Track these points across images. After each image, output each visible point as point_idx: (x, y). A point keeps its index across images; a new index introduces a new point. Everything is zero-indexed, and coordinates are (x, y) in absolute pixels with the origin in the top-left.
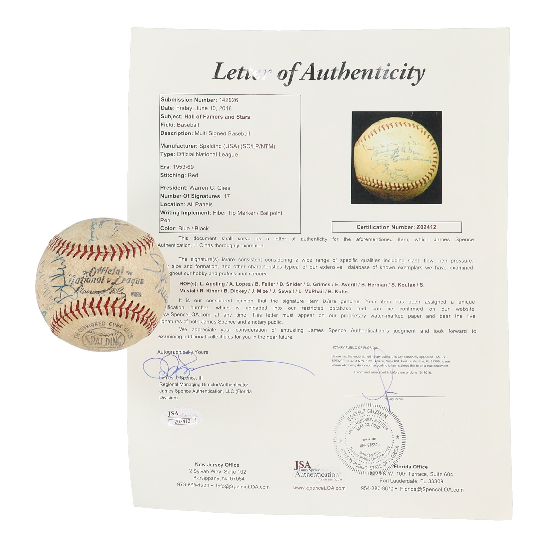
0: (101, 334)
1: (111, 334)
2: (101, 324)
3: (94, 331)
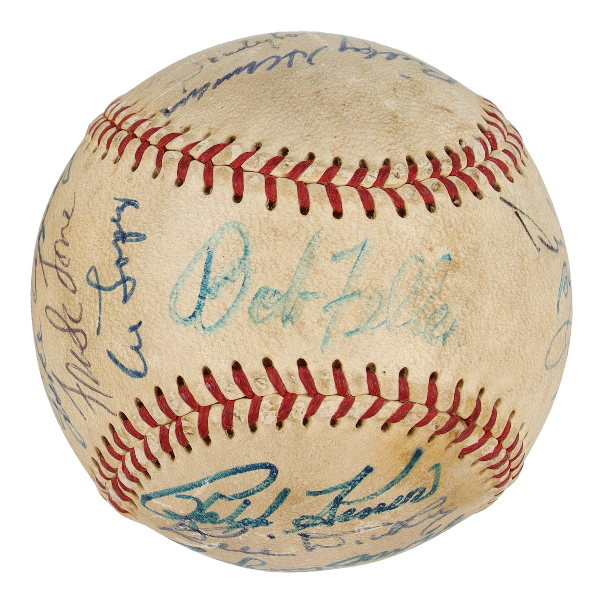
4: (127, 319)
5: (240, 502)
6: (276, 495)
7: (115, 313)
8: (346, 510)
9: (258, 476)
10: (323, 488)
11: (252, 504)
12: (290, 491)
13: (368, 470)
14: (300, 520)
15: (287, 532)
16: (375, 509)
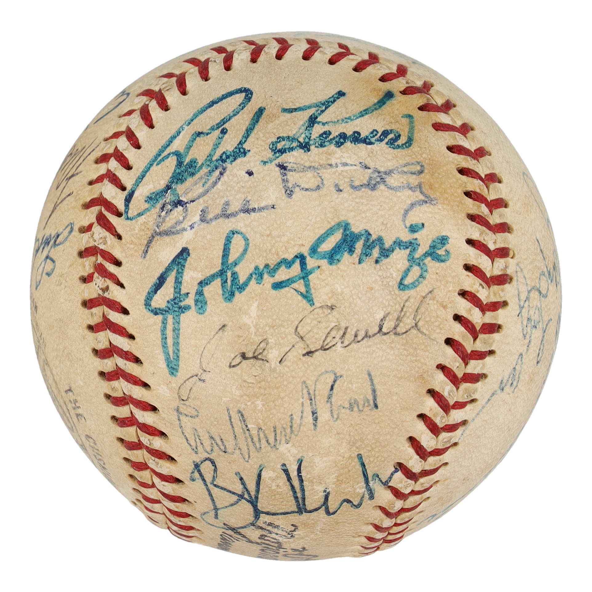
5: (217, 132)
6: (251, 115)
8: (322, 132)
9: (233, 101)
10: (297, 105)
11: (229, 132)
12: (265, 109)
13: (341, 94)
14: (277, 142)
15: (265, 163)
16: (350, 136)
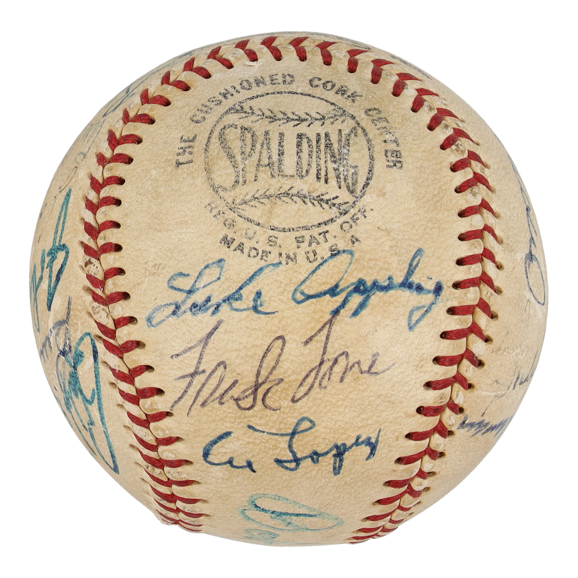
0: (281, 116)
1: (318, 117)
2: (281, 80)
3: (254, 103)
4: (260, 460)
7: (266, 450)
